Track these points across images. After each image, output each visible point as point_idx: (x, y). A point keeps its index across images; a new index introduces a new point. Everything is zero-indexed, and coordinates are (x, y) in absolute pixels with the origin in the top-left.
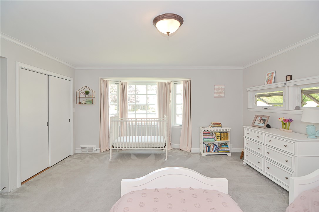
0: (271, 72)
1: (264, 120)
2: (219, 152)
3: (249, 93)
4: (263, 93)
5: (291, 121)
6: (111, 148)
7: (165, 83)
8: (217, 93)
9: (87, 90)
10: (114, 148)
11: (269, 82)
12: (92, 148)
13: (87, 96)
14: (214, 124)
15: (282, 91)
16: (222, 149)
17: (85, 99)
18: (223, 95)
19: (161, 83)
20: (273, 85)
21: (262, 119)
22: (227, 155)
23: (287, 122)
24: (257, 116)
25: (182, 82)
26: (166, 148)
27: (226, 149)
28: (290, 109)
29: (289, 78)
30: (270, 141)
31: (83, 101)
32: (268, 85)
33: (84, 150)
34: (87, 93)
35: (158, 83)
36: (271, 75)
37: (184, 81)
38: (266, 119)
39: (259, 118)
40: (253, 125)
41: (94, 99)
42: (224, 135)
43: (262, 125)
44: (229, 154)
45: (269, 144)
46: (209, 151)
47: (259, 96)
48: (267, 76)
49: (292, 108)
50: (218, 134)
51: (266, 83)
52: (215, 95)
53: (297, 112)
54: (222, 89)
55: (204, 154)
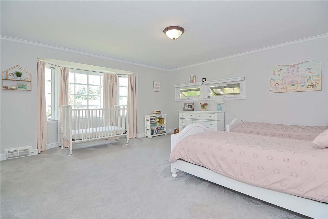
0: (193, 76)
1: (191, 106)
2: (159, 133)
3: (176, 89)
4: (185, 89)
5: (206, 104)
6: (71, 142)
7: (111, 74)
8: (156, 88)
9: (18, 70)
10: (75, 141)
11: (192, 81)
12: (28, 150)
13: (19, 78)
14: (157, 112)
15: (199, 88)
16: (161, 131)
17: (15, 83)
18: (159, 90)
19: (108, 74)
20: (194, 84)
21: (189, 105)
22: (164, 135)
23: (204, 105)
24: (185, 104)
25: (127, 76)
26: (128, 133)
27: (163, 130)
28: (205, 98)
29: (204, 80)
30: (200, 116)
31: (13, 85)
32: (191, 83)
33: (12, 155)
34: (19, 74)
35: (104, 73)
36: (193, 77)
37: (130, 75)
38: (192, 105)
39: (187, 105)
40: (184, 110)
41: (28, 84)
42: (161, 120)
43: (190, 109)
44: (165, 134)
45: (200, 118)
46: (153, 134)
47: (181, 91)
48: (190, 78)
49: (206, 97)
50: (158, 120)
51: (189, 82)
52: (155, 89)
53: (209, 99)
54: (158, 85)
55: (150, 137)
